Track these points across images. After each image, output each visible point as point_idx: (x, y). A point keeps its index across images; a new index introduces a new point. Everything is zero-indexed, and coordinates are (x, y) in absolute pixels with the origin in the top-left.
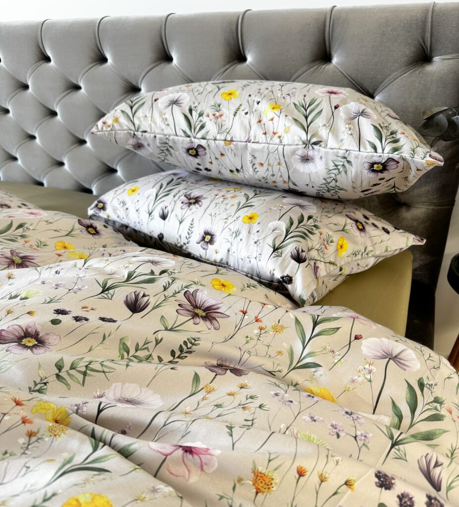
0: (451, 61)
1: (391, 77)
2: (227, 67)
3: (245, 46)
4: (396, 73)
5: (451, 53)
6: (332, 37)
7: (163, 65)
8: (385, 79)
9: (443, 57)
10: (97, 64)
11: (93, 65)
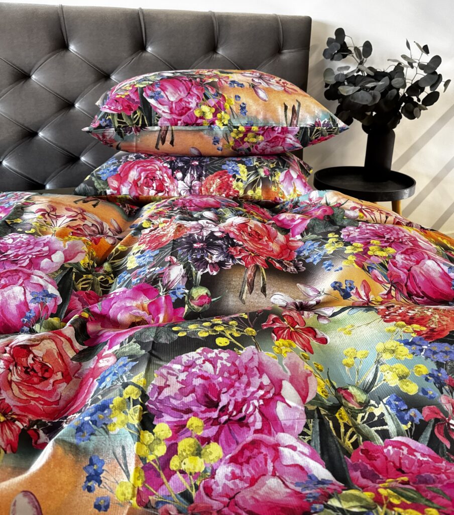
0: (295, 54)
2: (133, 56)
5: (294, 48)
6: (219, 35)
7: (62, 53)
9: (289, 51)
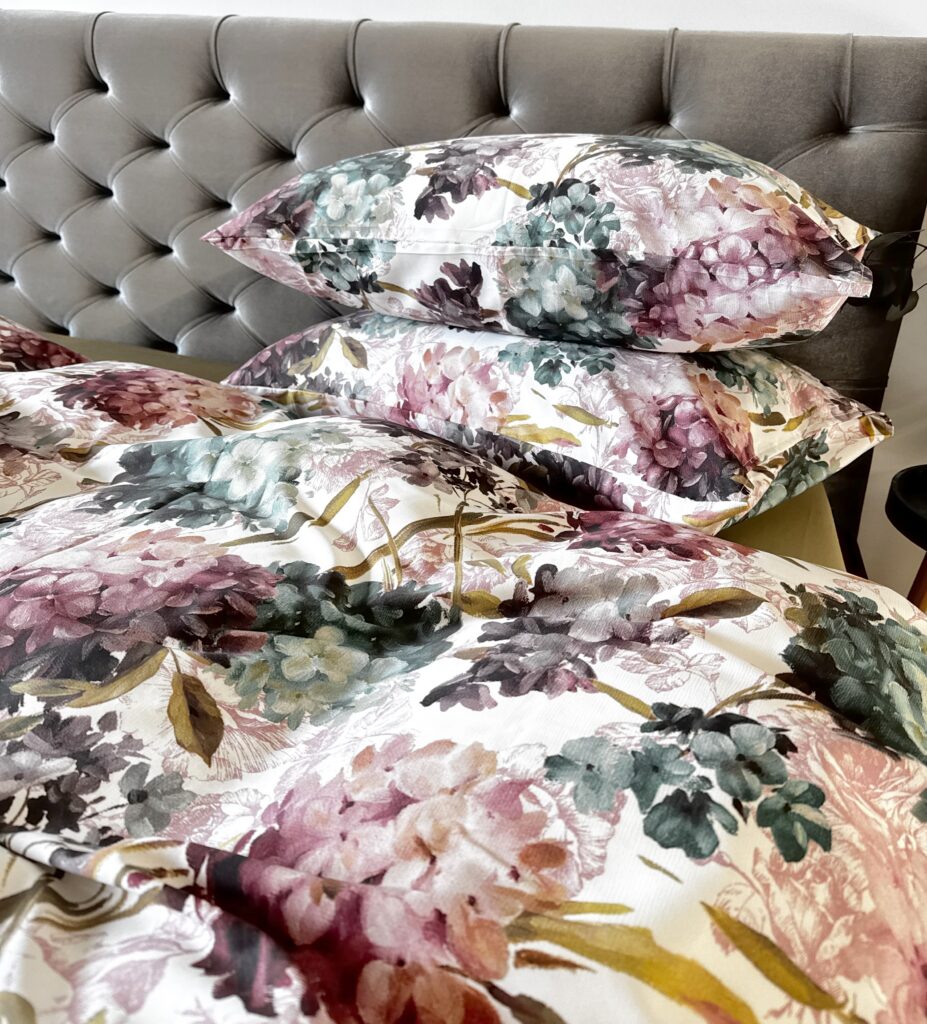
0: (885, 136)
1: (780, 156)
2: (473, 125)
4: (789, 150)
6: (674, 82)
7: (345, 113)
9: (870, 127)
10: (207, 102)
11: (199, 103)
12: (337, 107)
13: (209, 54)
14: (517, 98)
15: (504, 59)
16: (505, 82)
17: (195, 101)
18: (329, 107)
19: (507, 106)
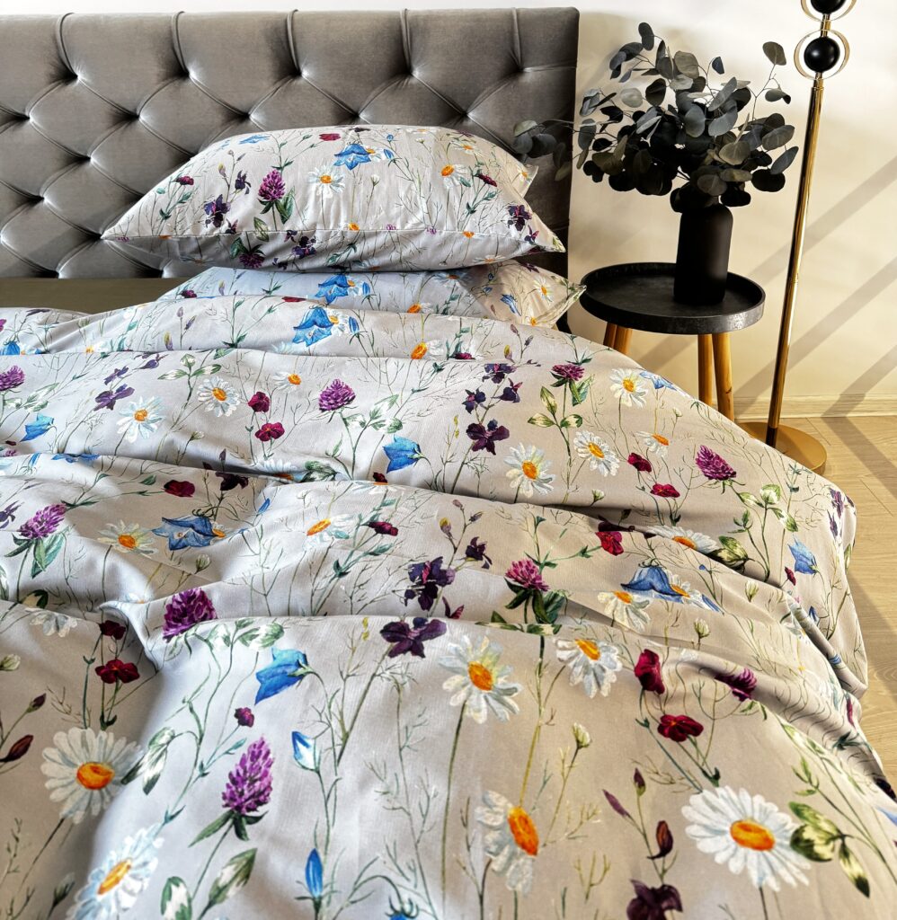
1: (485, 92)
2: (278, 85)
3: (301, 58)
4: (489, 88)
8: (479, 94)
9: (534, 68)
10: (59, 84)
11: (53, 84)
12: (170, 80)
13: (57, 47)
14: (306, 64)
15: (294, 39)
16: (296, 54)
17: (51, 83)
18: (163, 80)
19: (299, 69)
